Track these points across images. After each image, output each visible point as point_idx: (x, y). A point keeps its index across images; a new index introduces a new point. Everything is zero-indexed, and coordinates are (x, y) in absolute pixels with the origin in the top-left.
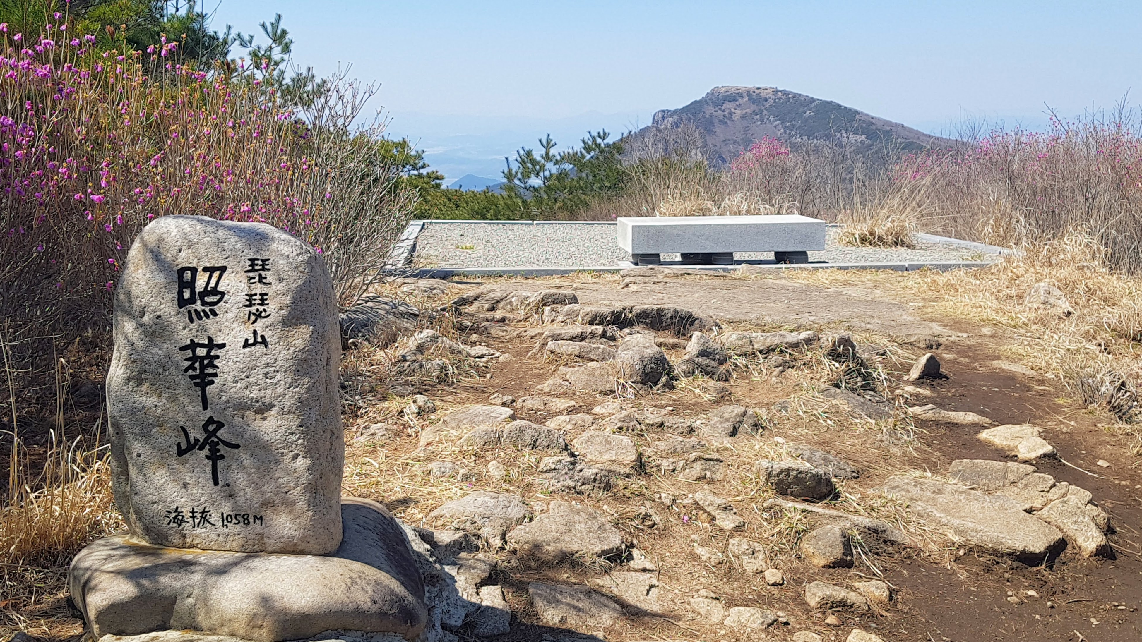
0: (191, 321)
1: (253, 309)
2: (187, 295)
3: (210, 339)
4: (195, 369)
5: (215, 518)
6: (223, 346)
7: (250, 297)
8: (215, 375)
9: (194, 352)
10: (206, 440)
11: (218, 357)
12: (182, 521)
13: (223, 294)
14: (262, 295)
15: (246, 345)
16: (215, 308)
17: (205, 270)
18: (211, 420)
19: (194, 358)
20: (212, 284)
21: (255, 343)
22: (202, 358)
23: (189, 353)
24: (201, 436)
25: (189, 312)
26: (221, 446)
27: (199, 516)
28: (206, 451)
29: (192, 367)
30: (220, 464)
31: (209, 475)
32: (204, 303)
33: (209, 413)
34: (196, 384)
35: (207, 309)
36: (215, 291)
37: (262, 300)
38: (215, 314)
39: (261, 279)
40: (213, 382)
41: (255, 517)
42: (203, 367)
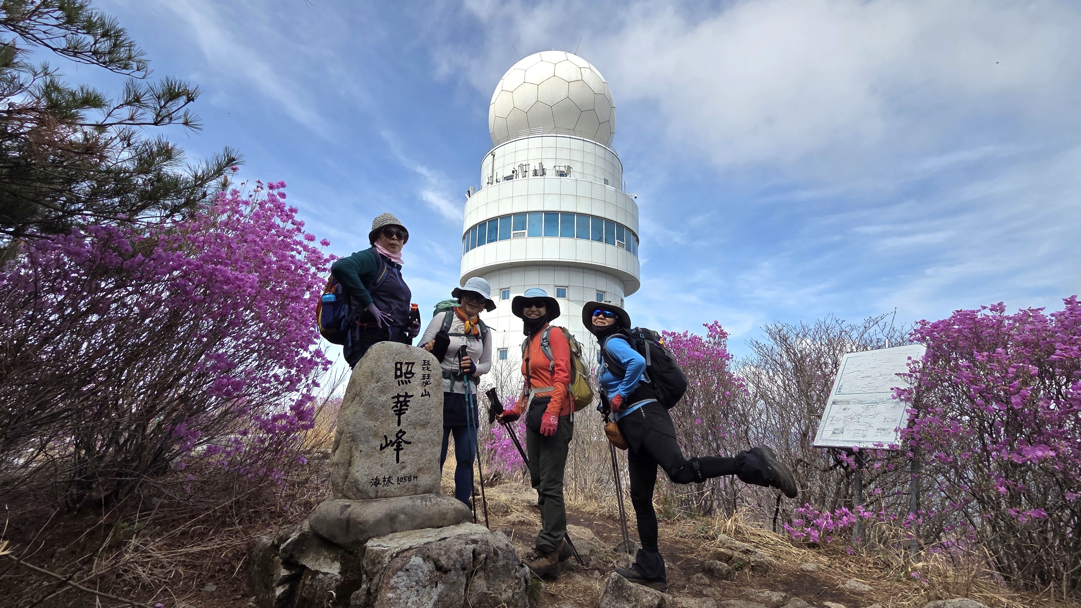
0: (399, 385)
1: (425, 381)
2: (399, 373)
3: (406, 393)
4: (397, 407)
5: (394, 480)
6: (412, 396)
7: (424, 376)
8: (407, 409)
9: (398, 399)
10: (395, 442)
11: (409, 401)
12: (379, 484)
13: (413, 374)
14: (428, 375)
15: (422, 396)
16: (410, 379)
17: (406, 363)
18: (401, 431)
19: (399, 402)
20: (409, 369)
21: (426, 395)
22: (401, 402)
23: (396, 400)
24: (394, 440)
25: (399, 381)
26: (403, 444)
27: (387, 480)
28: (395, 447)
29: (396, 406)
30: (401, 452)
31: (395, 459)
32: (406, 377)
33: (400, 428)
34: (396, 414)
35: (407, 380)
36: (410, 372)
37: (428, 377)
38: (410, 382)
39: (428, 368)
40: (405, 413)
41: (414, 477)
42: (401, 406)
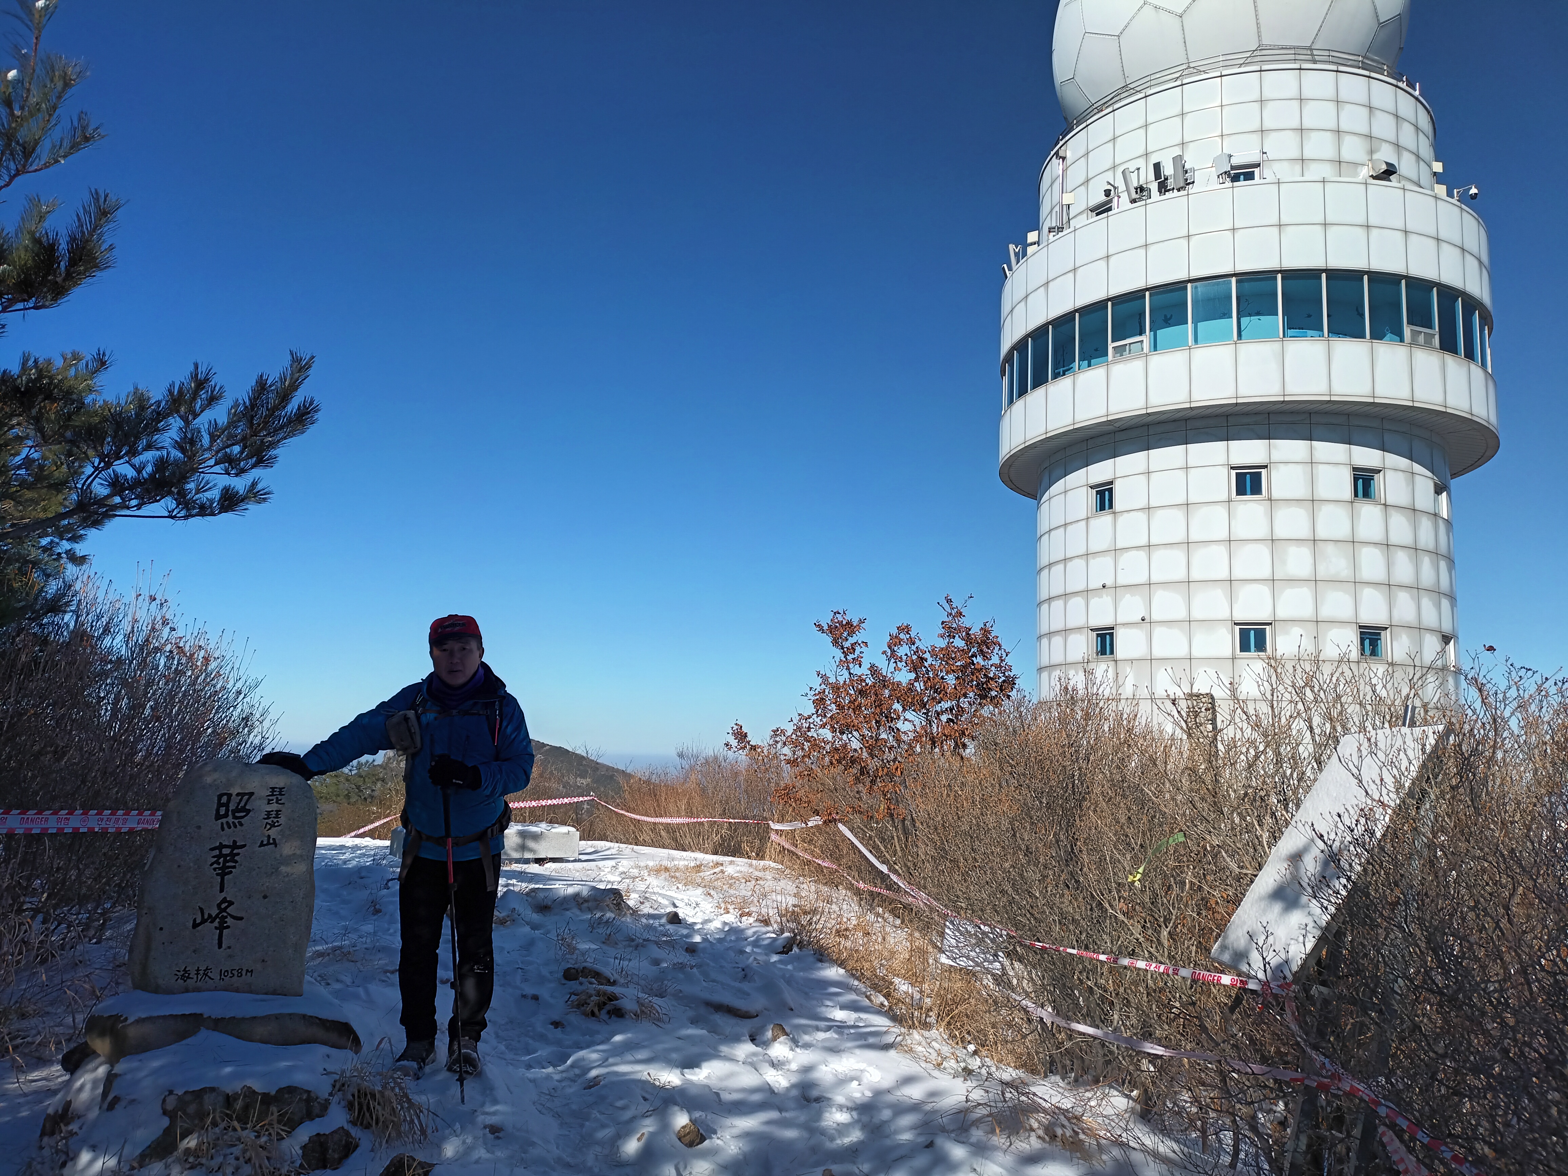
0: (223, 829)
2: (223, 811)
3: (235, 842)
4: (219, 864)
5: (214, 974)
6: (244, 846)
7: (269, 813)
8: (234, 867)
10: (217, 916)
11: (238, 854)
12: (188, 978)
13: (248, 812)
14: (277, 811)
15: (261, 845)
16: (243, 821)
17: (238, 795)
18: (224, 900)
19: (220, 856)
20: (242, 804)
21: (269, 844)
22: (227, 855)
24: (214, 912)
25: (222, 824)
26: (228, 919)
27: (201, 972)
28: (216, 924)
29: (217, 862)
30: (226, 932)
31: (216, 941)
32: (235, 817)
33: (223, 895)
34: (217, 874)
36: (244, 809)
37: (277, 815)
38: (241, 824)
39: (278, 801)
40: (231, 872)
41: (247, 971)
42: (225, 861)
